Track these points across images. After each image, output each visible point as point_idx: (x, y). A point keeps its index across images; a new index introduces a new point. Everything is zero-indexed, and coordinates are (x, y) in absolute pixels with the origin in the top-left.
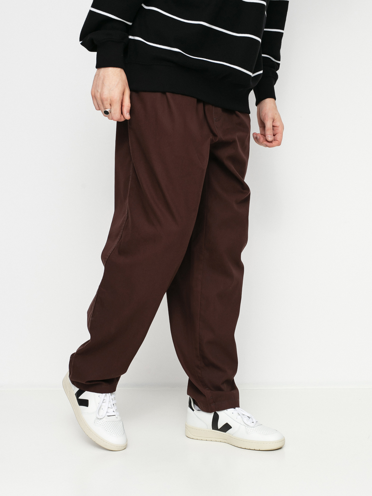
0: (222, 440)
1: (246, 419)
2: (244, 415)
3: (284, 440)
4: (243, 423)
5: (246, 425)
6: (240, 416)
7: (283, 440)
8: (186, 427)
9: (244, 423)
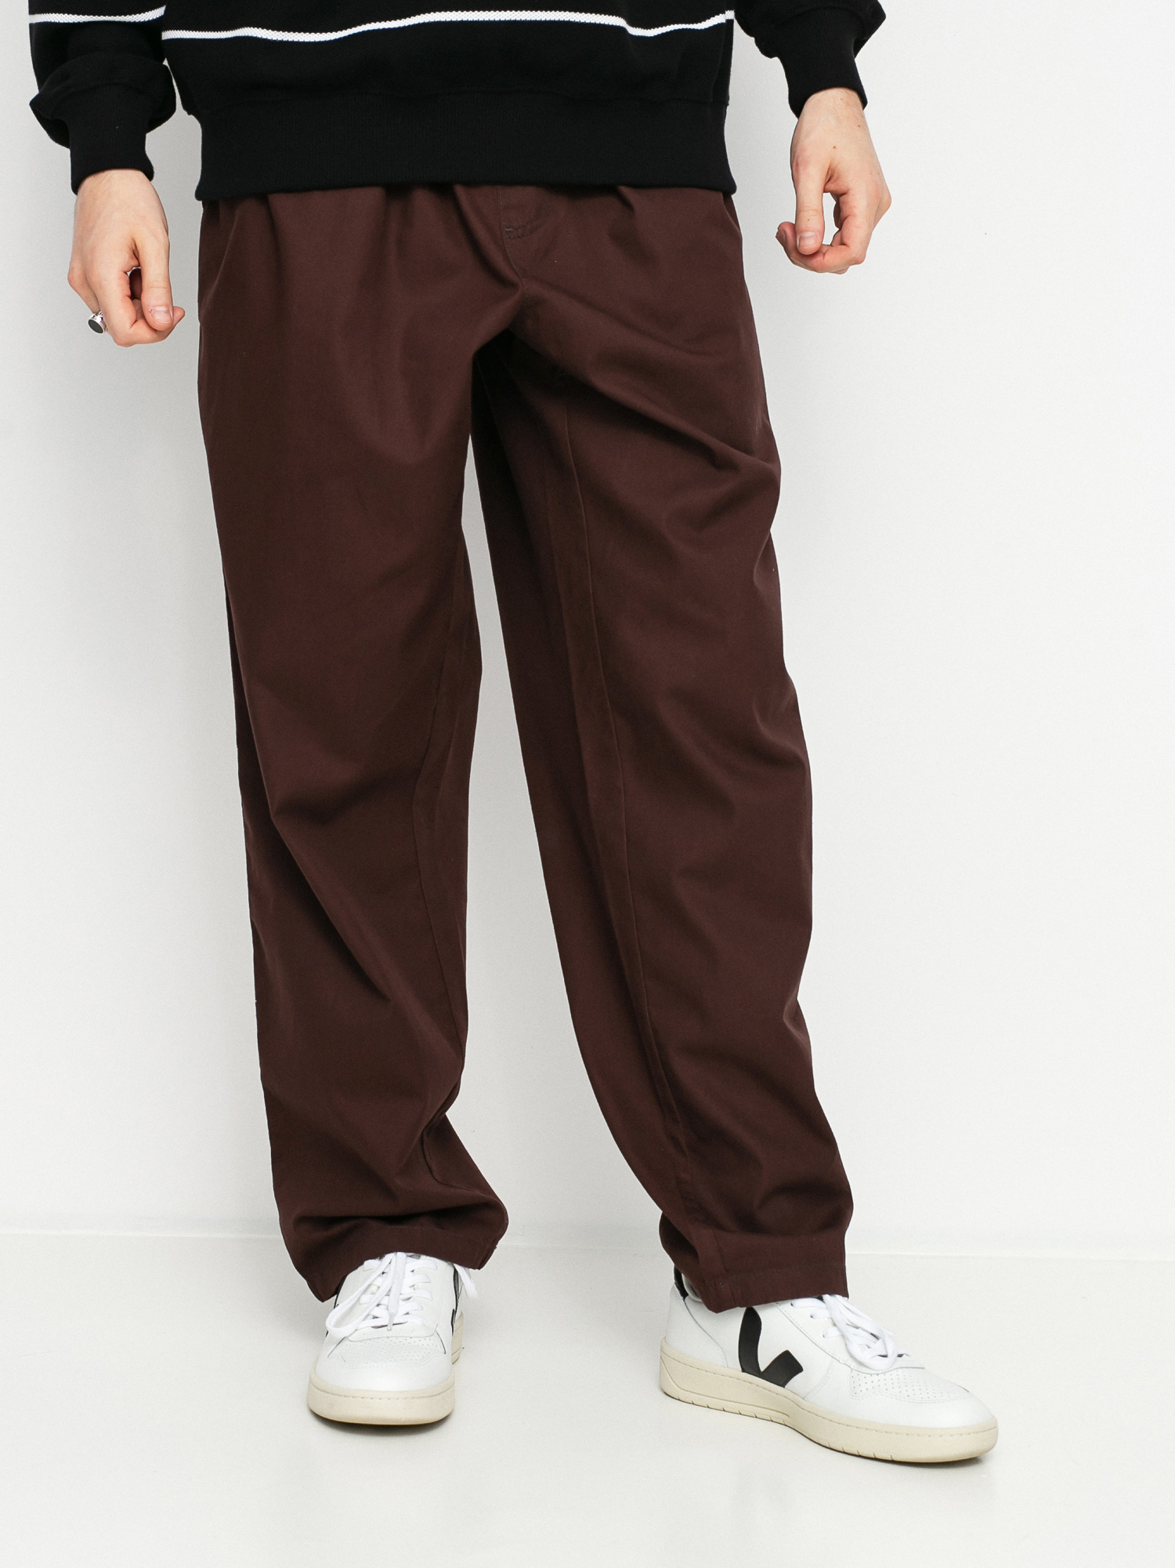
0: (760, 1412)
1: (859, 1342)
2: (857, 1328)
3: (996, 1427)
4: (845, 1357)
5: (854, 1365)
6: (835, 1328)
7: (991, 1429)
8: (663, 1357)
9: (849, 1358)
